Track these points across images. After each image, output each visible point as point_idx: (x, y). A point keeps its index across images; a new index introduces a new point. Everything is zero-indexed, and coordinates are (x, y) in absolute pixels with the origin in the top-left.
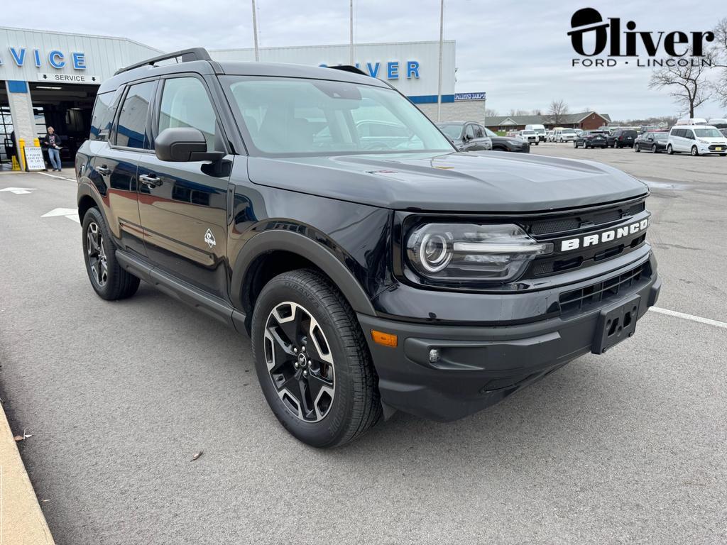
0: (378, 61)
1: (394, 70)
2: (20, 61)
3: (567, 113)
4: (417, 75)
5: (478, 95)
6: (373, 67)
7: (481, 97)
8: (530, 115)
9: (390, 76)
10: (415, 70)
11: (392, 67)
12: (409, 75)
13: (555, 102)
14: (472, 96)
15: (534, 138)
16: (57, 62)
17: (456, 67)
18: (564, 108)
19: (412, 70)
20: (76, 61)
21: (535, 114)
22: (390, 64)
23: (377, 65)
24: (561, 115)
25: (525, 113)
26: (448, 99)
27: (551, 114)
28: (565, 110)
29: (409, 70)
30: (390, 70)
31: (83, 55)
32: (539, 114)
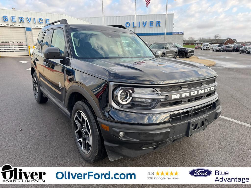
0: (146, 21)
1: (152, 24)
2: (30, 22)
3: (220, 39)
4: (160, 26)
5: (181, 33)
6: (145, 22)
7: (182, 33)
8: (206, 39)
9: (150, 26)
10: (159, 24)
11: (151, 23)
12: (157, 26)
13: (216, 34)
14: (179, 33)
15: (208, 48)
16: (41, 22)
17: (174, 23)
18: (219, 37)
19: (158, 24)
20: (47, 21)
21: (208, 39)
22: (150, 22)
23: (146, 22)
24: (218, 40)
25: (205, 38)
26: (171, 34)
27: (214, 39)
28: (219, 38)
29: (157, 24)
30: (150, 24)
31: (49, 19)
32: (210, 39)
